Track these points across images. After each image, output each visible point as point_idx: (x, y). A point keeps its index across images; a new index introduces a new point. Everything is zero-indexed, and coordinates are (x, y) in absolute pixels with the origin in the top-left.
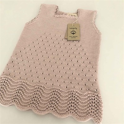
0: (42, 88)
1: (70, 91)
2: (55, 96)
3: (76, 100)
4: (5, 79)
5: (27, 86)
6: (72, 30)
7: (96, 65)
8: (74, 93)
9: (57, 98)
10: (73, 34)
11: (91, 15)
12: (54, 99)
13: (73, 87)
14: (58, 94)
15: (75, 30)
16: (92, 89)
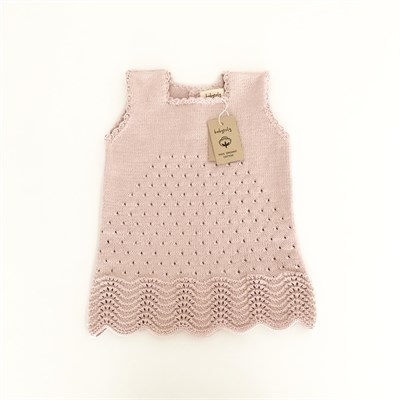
0: (192, 285)
1: (248, 278)
2: (221, 295)
3: (262, 293)
4: (106, 283)
5: (158, 287)
6: (221, 135)
7: (290, 214)
8: (257, 282)
9: (226, 297)
10: (226, 145)
11: (257, 85)
12: (221, 301)
13: (251, 269)
14: (226, 290)
15: (227, 134)
16: (289, 265)
